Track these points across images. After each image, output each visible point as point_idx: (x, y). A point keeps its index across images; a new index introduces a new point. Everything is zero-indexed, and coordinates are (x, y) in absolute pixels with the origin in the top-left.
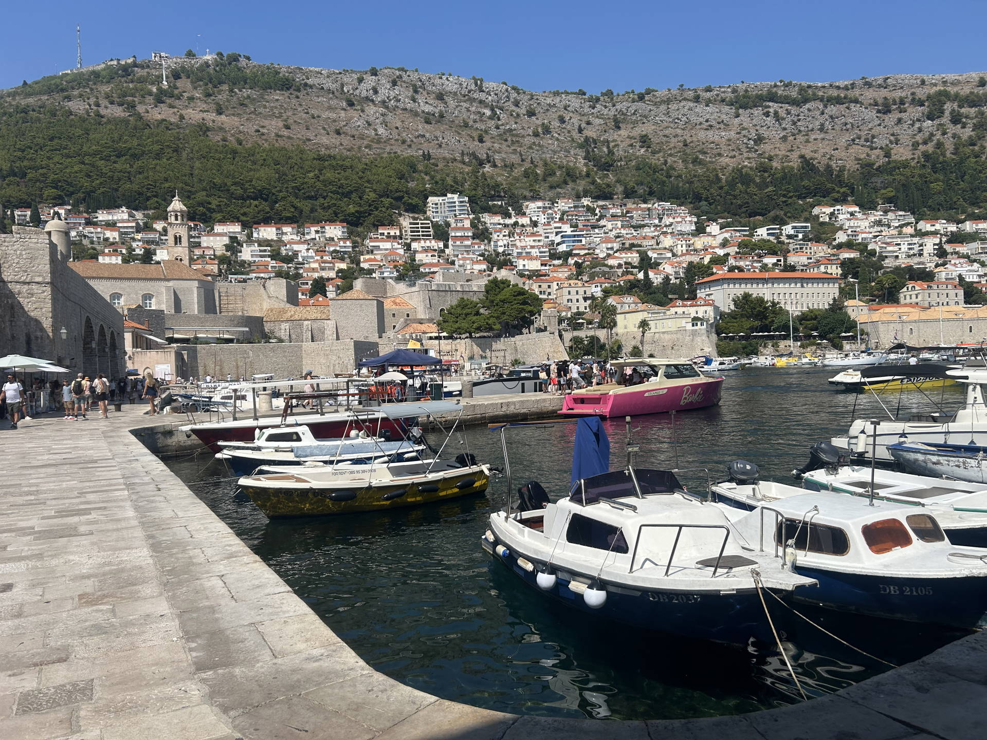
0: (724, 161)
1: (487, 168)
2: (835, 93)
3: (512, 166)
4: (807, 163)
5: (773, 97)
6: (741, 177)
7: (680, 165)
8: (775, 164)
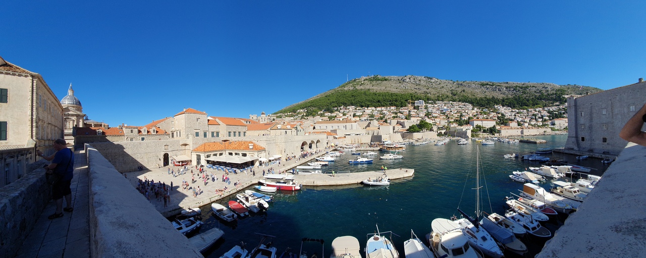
0: (478, 95)
1: (429, 95)
2: (499, 84)
3: (435, 95)
4: (493, 97)
5: (487, 84)
6: (481, 99)
7: (470, 96)
8: (488, 97)
